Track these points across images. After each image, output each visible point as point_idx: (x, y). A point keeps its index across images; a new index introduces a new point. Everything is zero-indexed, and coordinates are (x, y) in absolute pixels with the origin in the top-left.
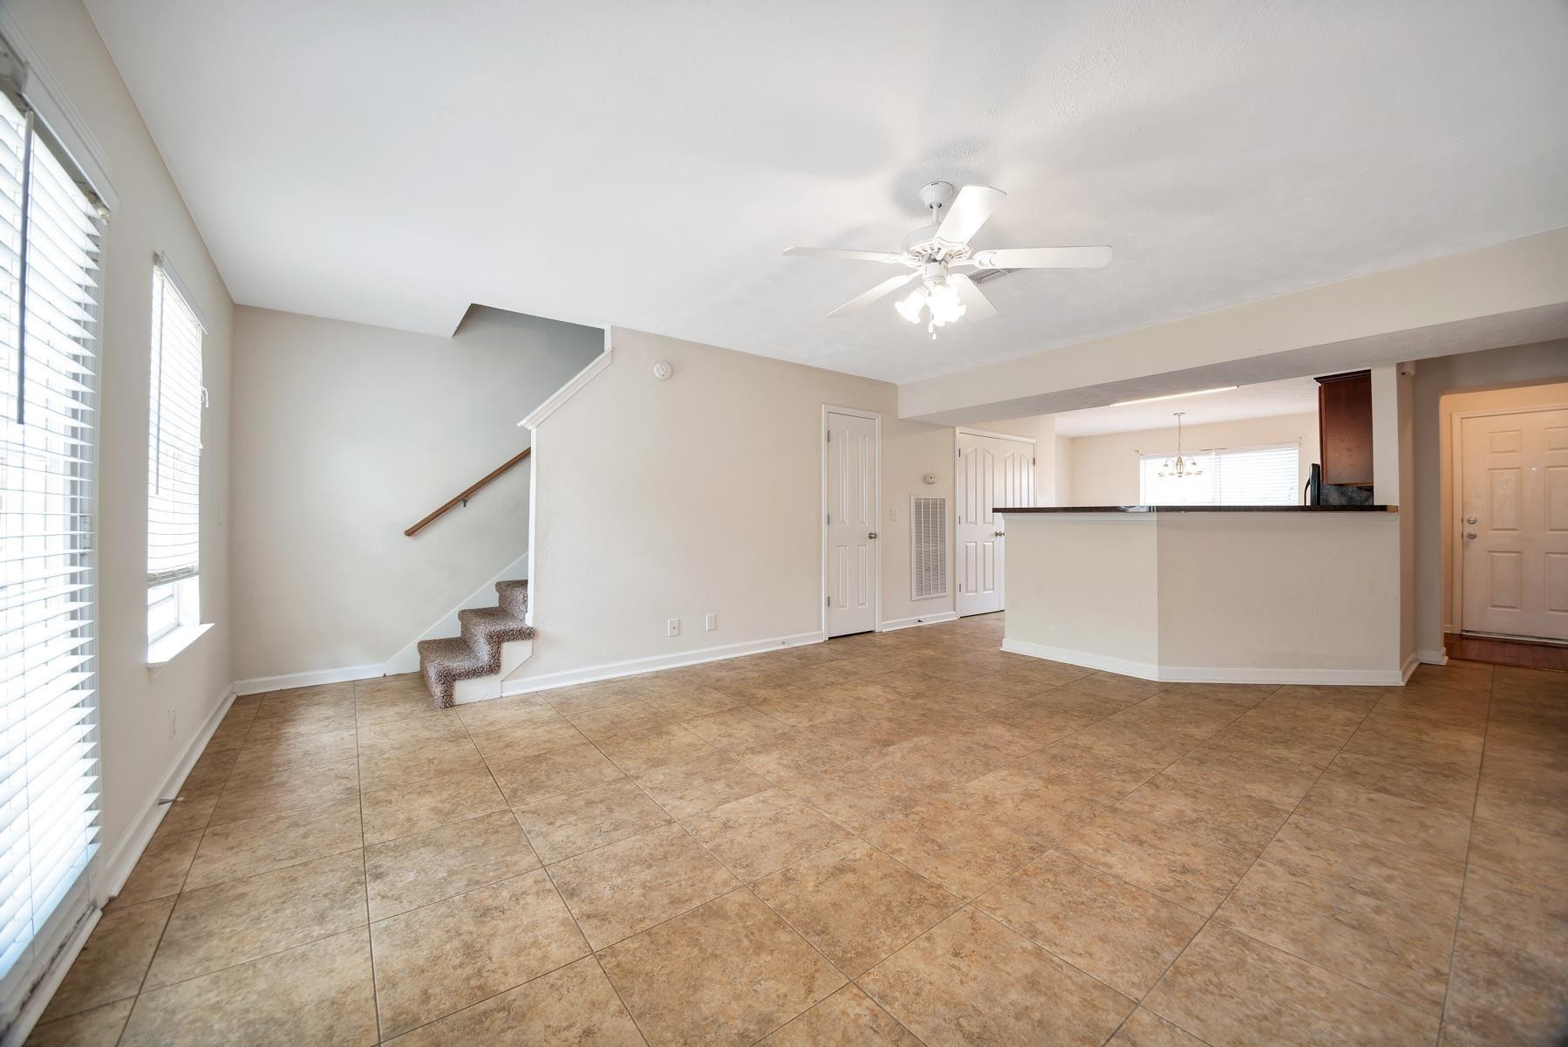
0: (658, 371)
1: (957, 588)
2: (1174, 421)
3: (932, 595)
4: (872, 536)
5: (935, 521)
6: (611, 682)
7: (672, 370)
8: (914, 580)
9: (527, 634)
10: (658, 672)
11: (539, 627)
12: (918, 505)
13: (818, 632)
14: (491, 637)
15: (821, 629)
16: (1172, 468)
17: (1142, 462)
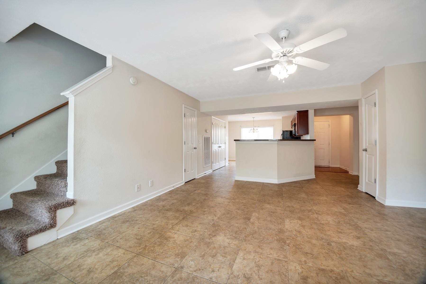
0: (131, 81)
1: (212, 163)
2: (252, 119)
3: (208, 165)
4: (195, 148)
5: (208, 144)
6: (115, 217)
7: (138, 82)
8: (204, 161)
9: (71, 203)
10: (133, 208)
11: (77, 198)
12: (204, 138)
13: (182, 181)
14: (51, 209)
15: (183, 180)
16: (252, 131)
17: (242, 129)
